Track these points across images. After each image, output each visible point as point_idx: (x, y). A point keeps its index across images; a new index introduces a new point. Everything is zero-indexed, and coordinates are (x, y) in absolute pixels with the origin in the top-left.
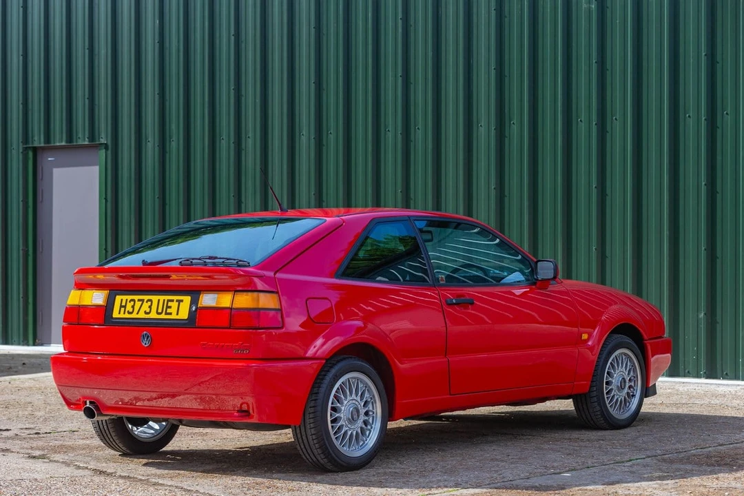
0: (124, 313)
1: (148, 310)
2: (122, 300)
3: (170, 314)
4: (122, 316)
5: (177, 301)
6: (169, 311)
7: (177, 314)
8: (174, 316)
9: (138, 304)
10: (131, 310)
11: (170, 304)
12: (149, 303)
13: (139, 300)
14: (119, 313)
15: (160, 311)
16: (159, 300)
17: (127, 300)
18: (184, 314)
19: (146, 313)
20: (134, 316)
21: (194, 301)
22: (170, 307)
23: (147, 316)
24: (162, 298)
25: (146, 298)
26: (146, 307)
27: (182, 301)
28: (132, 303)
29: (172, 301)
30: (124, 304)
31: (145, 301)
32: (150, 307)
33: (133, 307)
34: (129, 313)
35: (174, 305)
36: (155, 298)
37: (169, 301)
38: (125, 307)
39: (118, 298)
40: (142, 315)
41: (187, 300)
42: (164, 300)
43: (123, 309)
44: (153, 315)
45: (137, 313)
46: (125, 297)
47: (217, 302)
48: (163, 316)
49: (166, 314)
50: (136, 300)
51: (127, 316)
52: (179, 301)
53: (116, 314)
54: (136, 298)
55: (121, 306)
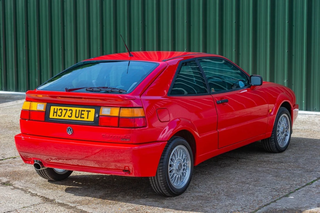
0: (56, 116)
1: (70, 115)
2: (54, 109)
3: (84, 118)
4: (55, 117)
5: (87, 111)
6: (82, 116)
7: (88, 118)
8: (85, 119)
9: (64, 112)
10: (60, 115)
11: (83, 112)
12: (71, 111)
13: (65, 109)
14: (53, 116)
15: (77, 116)
16: (76, 110)
17: (57, 109)
18: (91, 118)
19: (69, 116)
20: (62, 118)
21: (97, 112)
22: (83, 114)
23: (70, 118)
24: (78, 109)
25: (69, 108)
26: (69, 113)
27: (90, 111)
28: (61, 111)
29: (84, 111)
30: (56, 111)
31: (68, 110)
32: (71, 113)
33: (61, 113)
34: (59, 115)
35: (85, 113)
36: (74, 109)
37: (82, 111)
38: (56, 112)
39: (52, 108)
40: (67, 118)
41: (93, 111)
42: (79, 110)
43: (55, 114)
44: (73, 118)
45: (64, 116)
46: (56, 107)
47: (111, 113)
48: (79, 119)
49: (81, 118)
50: (63, 110)
51: (58, 117)
52: (88, 111)
53: (51, 116)
54: (63, 108)
55: (54, 112)
